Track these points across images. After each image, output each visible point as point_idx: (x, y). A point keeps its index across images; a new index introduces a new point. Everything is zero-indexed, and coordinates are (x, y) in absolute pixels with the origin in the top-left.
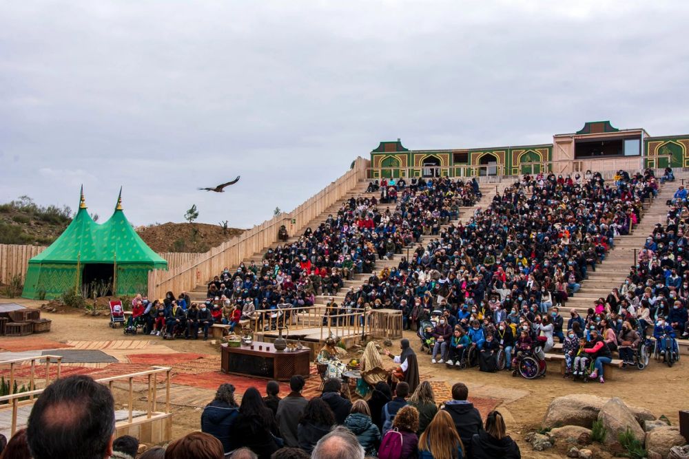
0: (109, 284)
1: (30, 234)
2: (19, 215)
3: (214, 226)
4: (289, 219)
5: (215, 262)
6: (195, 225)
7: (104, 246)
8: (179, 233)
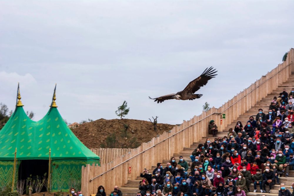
3: (144, 121)
4: (219, 114)
5: (146, 157)
6: (126, 120)
7: (40, 142)
8: (111, 129)
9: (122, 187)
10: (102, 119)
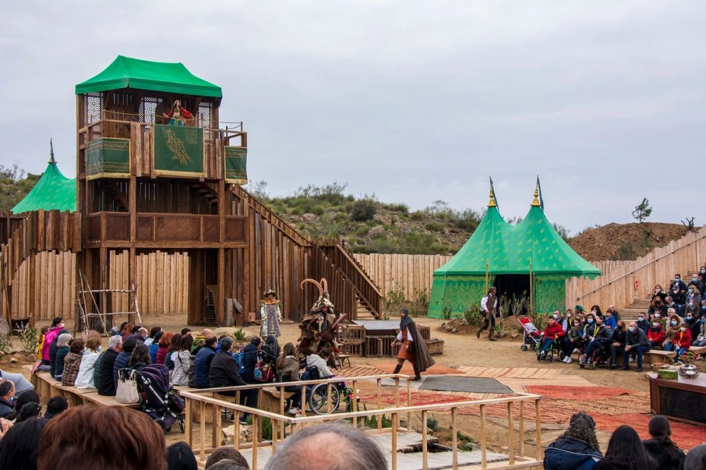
0: (523, 300)
1: (444, 243)
2: (432, 222)
3: (674, 225)
5: (661, 267)
6: (647, 225)
7: (519, 252)
8: (626, 236)
9: (626, 308)
10: (613, 223)
